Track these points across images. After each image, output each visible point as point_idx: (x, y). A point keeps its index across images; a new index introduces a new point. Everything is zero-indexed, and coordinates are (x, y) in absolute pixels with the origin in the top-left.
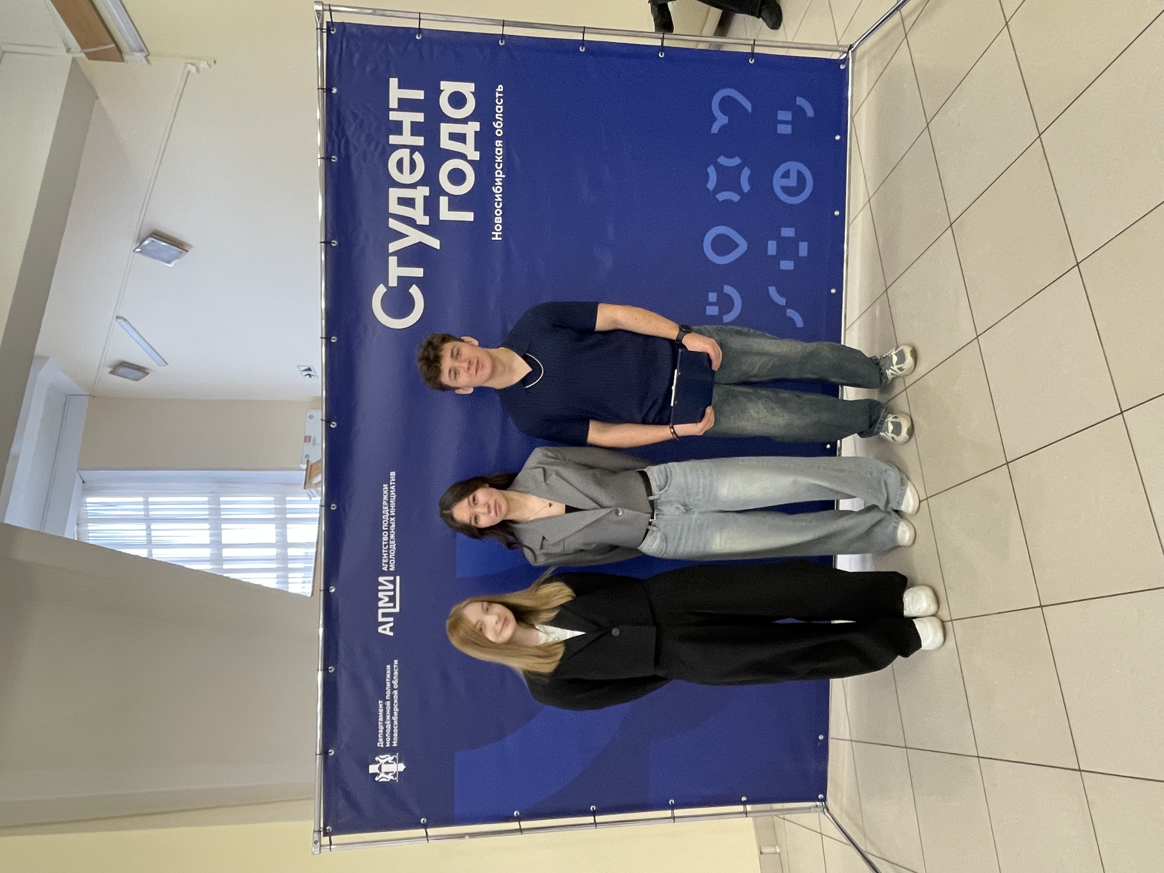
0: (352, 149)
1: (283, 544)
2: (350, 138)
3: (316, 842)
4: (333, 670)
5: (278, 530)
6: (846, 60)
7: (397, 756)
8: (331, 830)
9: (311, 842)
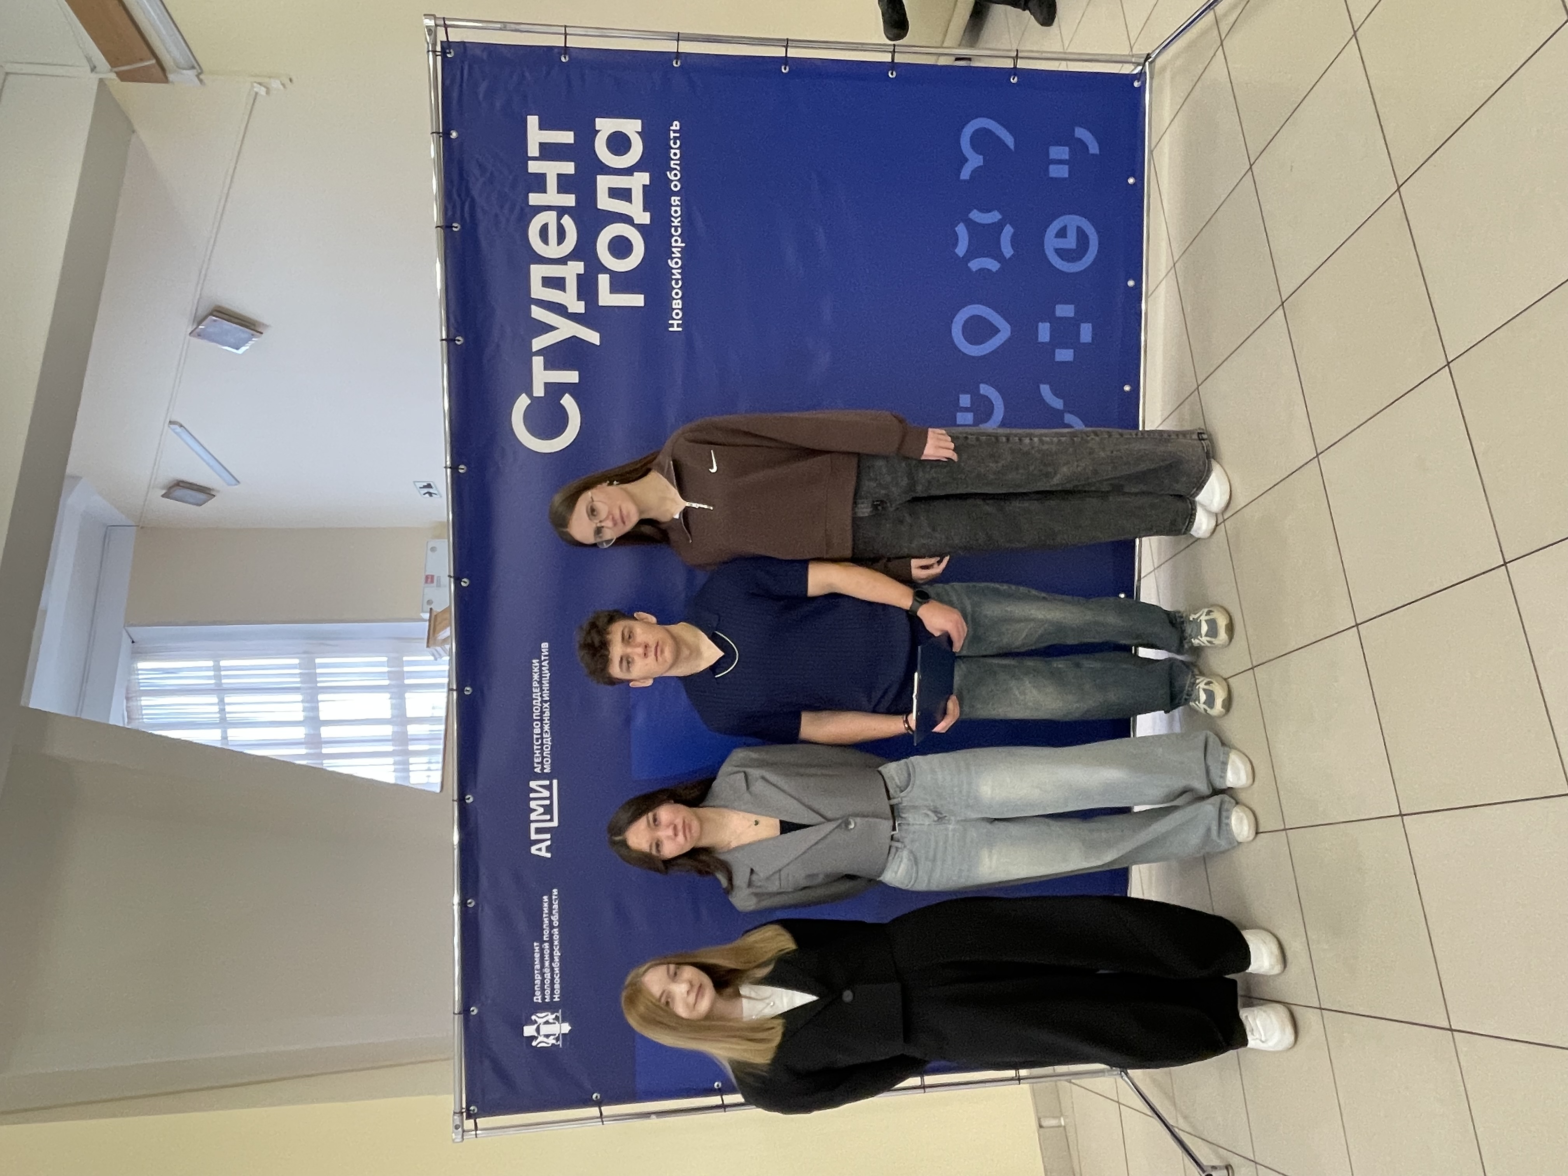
0: (480, 215)
1: (400, 719)
2: (476, 197)
3: (457, 1127)
4: (473, 904)
5: (394, 701)
6: (1142, 74)
7: (559, 1014)
8: (476, 1111)
9: (451, 1127)
